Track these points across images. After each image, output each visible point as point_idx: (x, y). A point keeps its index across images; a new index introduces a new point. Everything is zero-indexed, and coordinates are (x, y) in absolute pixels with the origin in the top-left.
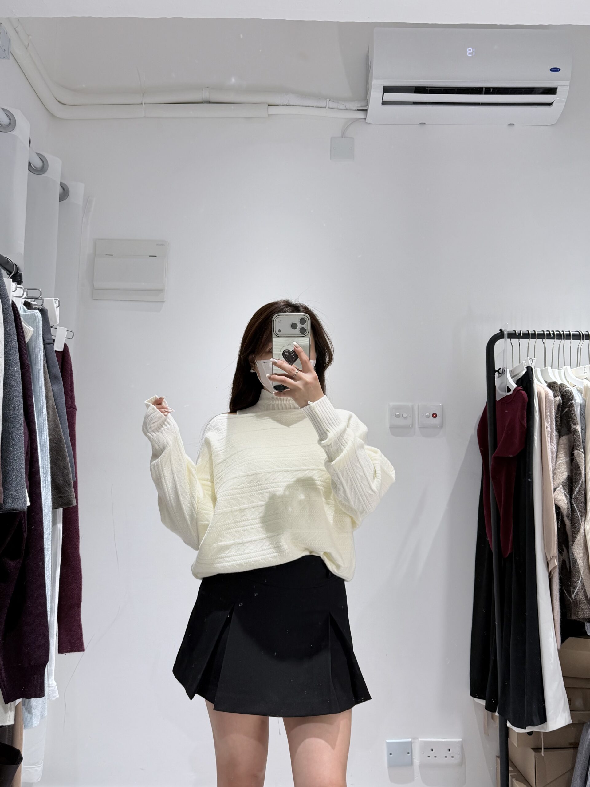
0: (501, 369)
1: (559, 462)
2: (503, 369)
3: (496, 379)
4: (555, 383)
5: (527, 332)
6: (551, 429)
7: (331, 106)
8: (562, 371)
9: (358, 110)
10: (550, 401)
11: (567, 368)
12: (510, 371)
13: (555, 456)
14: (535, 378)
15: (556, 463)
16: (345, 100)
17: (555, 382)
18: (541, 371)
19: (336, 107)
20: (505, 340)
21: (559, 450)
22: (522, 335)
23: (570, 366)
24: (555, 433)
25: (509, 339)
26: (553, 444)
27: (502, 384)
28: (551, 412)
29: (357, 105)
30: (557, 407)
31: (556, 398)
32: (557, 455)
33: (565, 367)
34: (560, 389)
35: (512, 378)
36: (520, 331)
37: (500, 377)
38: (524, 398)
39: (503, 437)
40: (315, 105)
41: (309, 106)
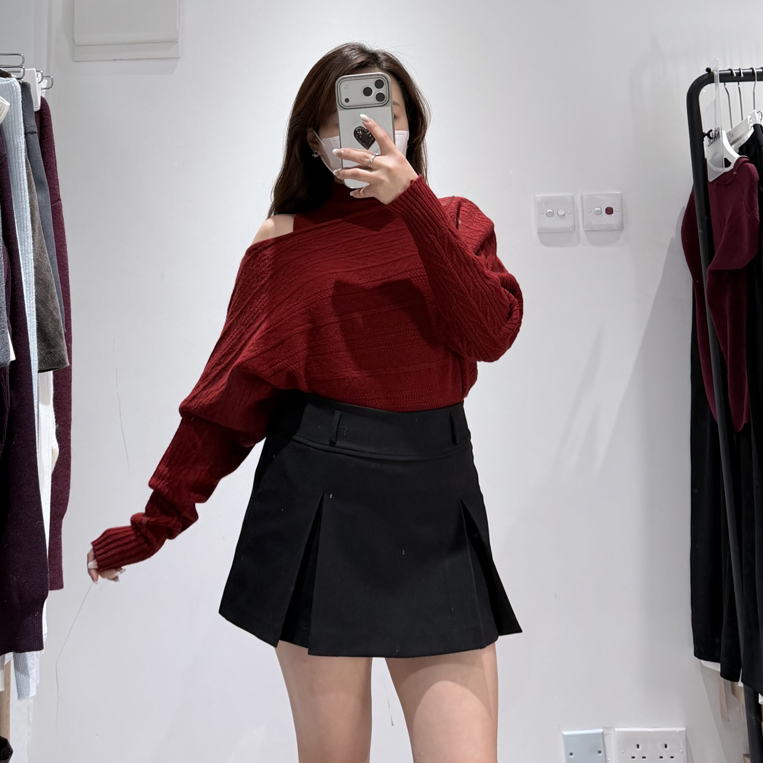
0: (713, 132)
2: (715, 131)
3: (705, 149)
5: (751, 71)
12: (727, 134)
20: (716, 84)
22: (742, 75)
25: (723, 84)
27: (715, 154)
35: (731, 144)
36: (740, 70)
37: (712, 143)
38: (751, 176)
39: (723, 238)
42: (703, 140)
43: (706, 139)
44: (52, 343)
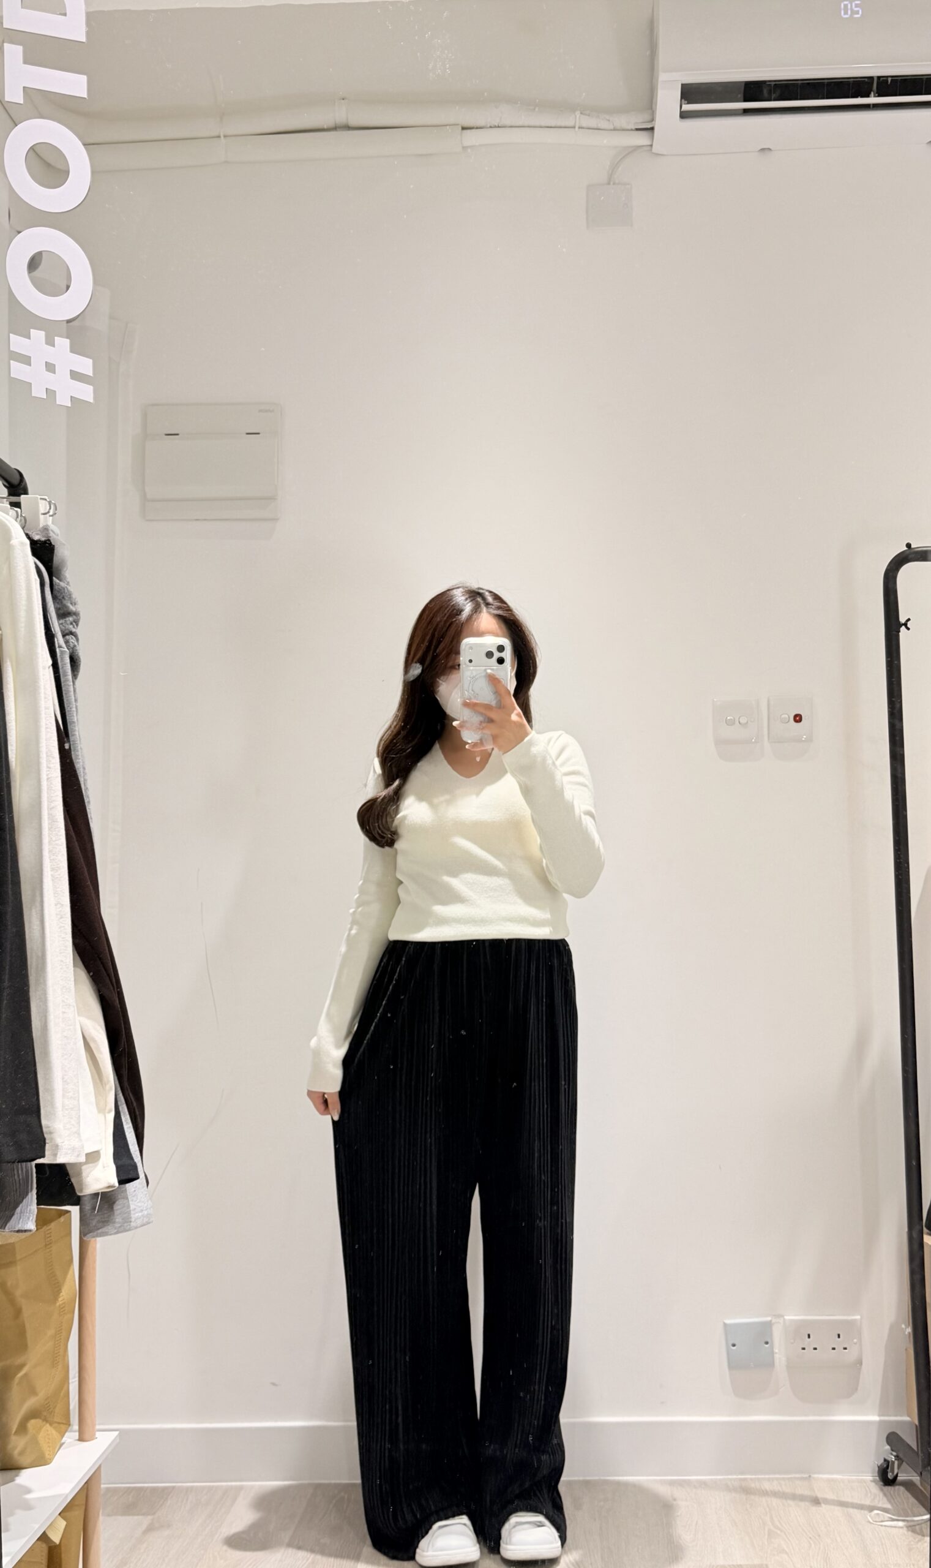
7: (584, 125)
9: (637, 129)
16: (612, 111)
19: (595, 126)
29: (634, 120)
40: (553, 124)
41: (541, 127)
42: (900, 631)
43: (903, 629)
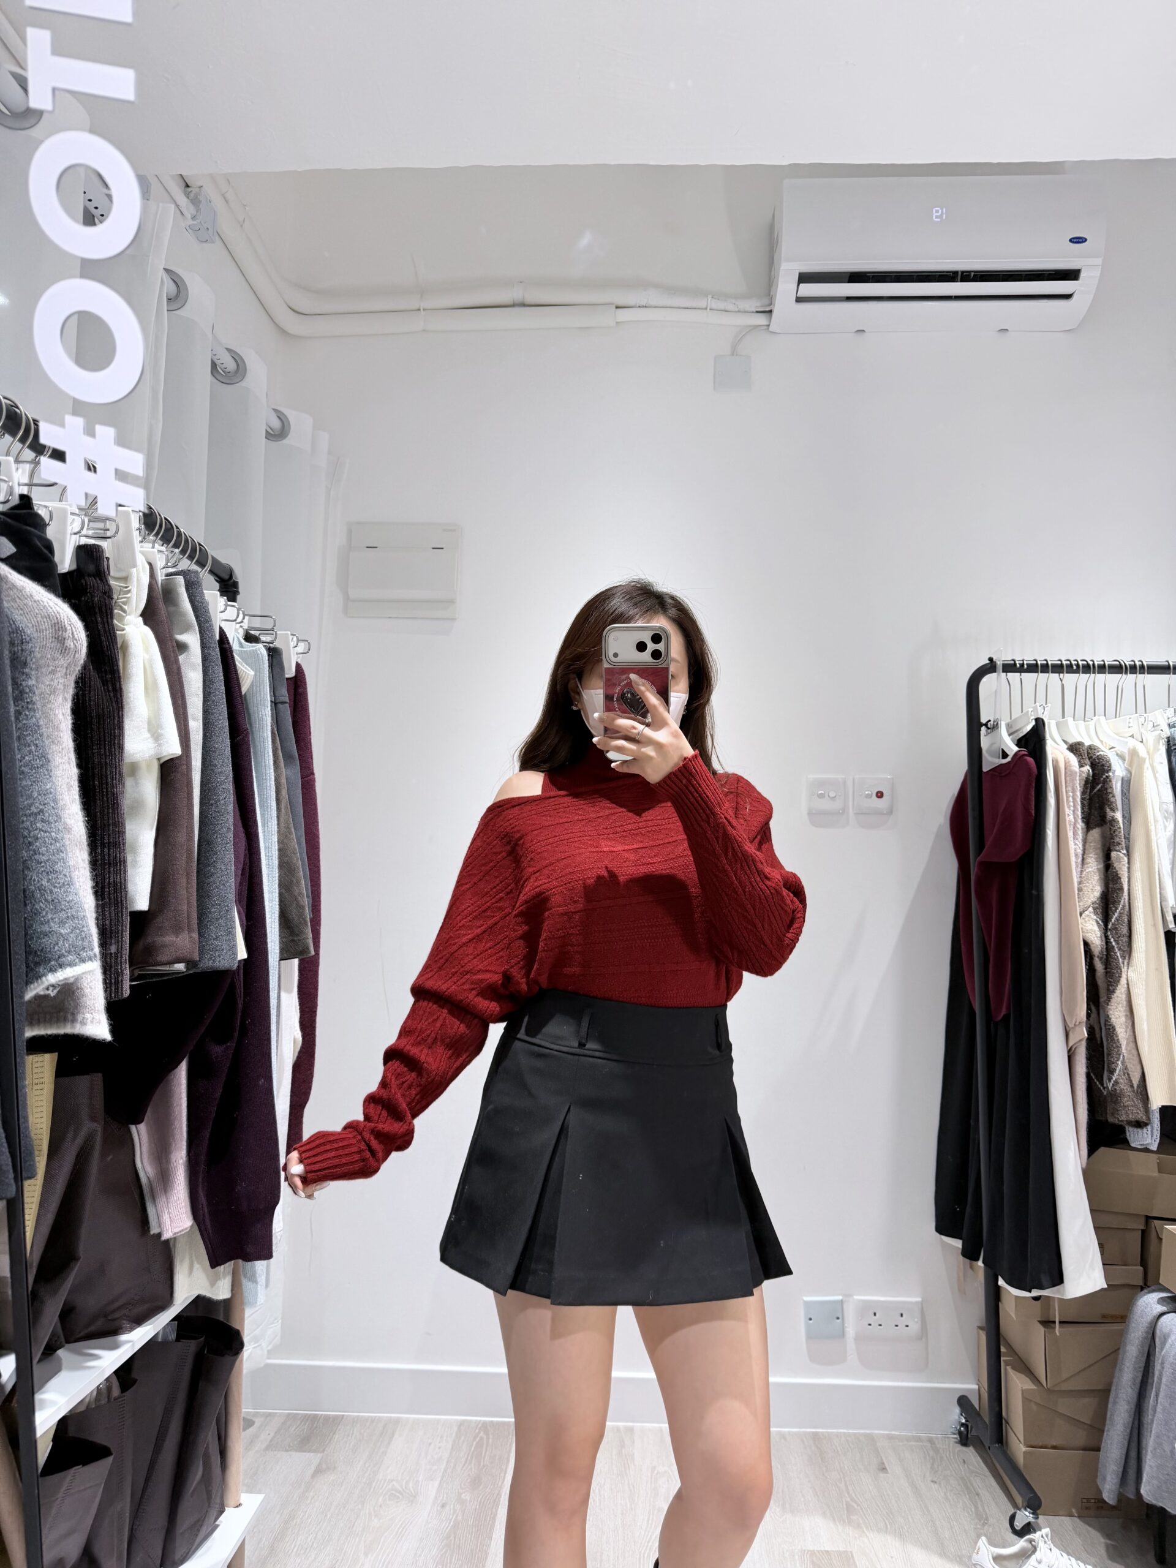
0: (992, 722)
1: (1087, 871)
2: (994, 722)
3: (982, 739)
4: (1080, 744)
5: (1035, 662)
6: (1075, 818)
7: (714, 306)
8: (1092, 724)
9: (757, 312)
10: (1073, 773)
11: (1099, 719)
12: (1006, 725)
13: (1080, 860)
14: (1048, 736)
15: (1082, 871)
16: (737, 297)
17: (1081, 742)
18: (1058, 724)
19: (723, 308)
20: (998, 675)
21: (1087, 852)
22: (1025, 666)
23: (1105, 715)
24: (1080, 825)
25: (1005, 674)
26: (1077, 842)
27: (992, 744)
28: (1074, 791)
29: (754, 304)
30: (1083, 783)
31: (1082, 769)
32: (1083, 859)
33: (1097, 717)
34: (1088, 753)
35: (1010, 735)
36: (1023, 660)
37: (989, 733)
38: (1030, 769)
39: (995, 831)
40: (689, 306)
41: (679, 308)
42: (980, 730)
43: (983, 729)
44: (296, 930)
